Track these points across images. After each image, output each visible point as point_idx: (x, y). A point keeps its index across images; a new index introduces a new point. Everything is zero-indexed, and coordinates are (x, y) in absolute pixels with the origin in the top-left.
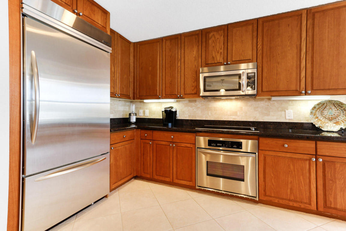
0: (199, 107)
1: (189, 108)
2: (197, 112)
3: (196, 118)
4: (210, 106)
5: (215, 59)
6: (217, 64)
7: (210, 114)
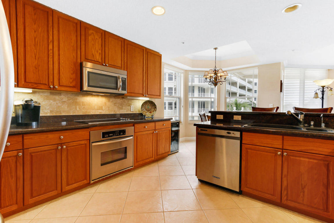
0: (65, 102)
1: (51, 101)
2: (62, 107)
3: (61, 113)
4: (78, 101)
5: (95, 57)
6: (96, 62)
7: (78, 109)
